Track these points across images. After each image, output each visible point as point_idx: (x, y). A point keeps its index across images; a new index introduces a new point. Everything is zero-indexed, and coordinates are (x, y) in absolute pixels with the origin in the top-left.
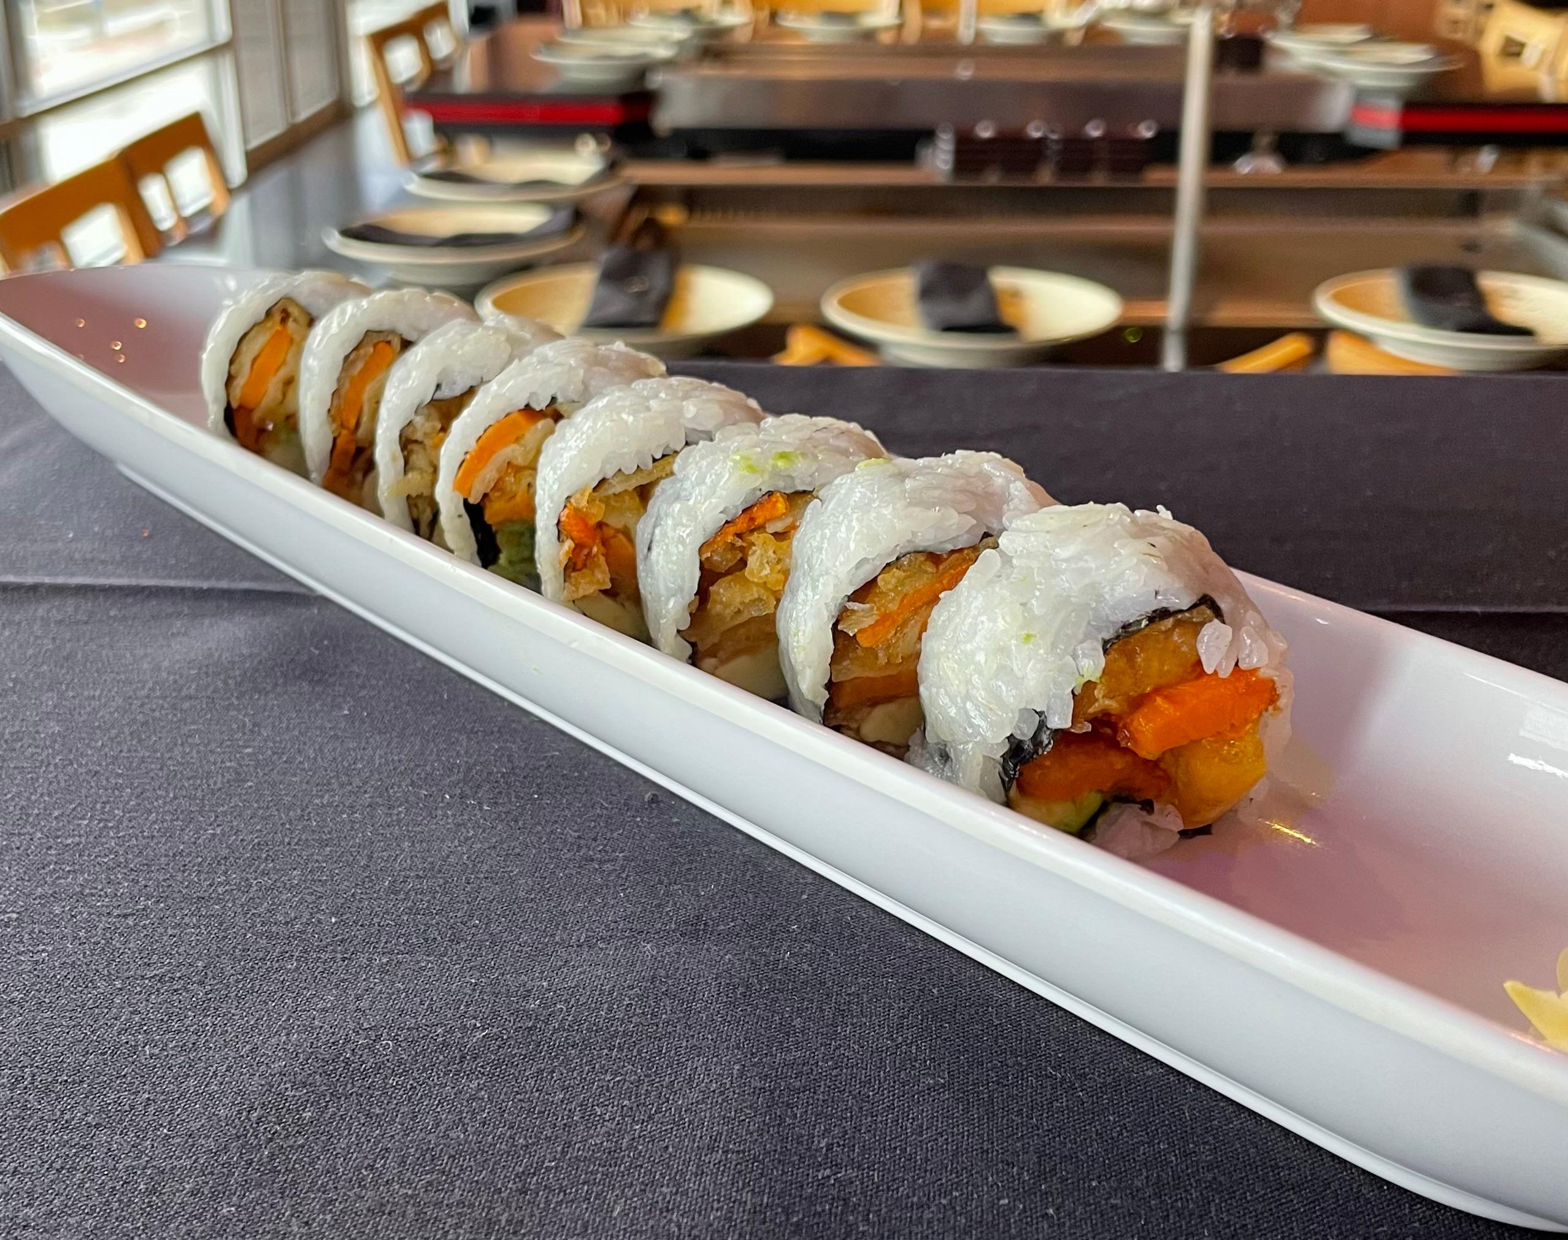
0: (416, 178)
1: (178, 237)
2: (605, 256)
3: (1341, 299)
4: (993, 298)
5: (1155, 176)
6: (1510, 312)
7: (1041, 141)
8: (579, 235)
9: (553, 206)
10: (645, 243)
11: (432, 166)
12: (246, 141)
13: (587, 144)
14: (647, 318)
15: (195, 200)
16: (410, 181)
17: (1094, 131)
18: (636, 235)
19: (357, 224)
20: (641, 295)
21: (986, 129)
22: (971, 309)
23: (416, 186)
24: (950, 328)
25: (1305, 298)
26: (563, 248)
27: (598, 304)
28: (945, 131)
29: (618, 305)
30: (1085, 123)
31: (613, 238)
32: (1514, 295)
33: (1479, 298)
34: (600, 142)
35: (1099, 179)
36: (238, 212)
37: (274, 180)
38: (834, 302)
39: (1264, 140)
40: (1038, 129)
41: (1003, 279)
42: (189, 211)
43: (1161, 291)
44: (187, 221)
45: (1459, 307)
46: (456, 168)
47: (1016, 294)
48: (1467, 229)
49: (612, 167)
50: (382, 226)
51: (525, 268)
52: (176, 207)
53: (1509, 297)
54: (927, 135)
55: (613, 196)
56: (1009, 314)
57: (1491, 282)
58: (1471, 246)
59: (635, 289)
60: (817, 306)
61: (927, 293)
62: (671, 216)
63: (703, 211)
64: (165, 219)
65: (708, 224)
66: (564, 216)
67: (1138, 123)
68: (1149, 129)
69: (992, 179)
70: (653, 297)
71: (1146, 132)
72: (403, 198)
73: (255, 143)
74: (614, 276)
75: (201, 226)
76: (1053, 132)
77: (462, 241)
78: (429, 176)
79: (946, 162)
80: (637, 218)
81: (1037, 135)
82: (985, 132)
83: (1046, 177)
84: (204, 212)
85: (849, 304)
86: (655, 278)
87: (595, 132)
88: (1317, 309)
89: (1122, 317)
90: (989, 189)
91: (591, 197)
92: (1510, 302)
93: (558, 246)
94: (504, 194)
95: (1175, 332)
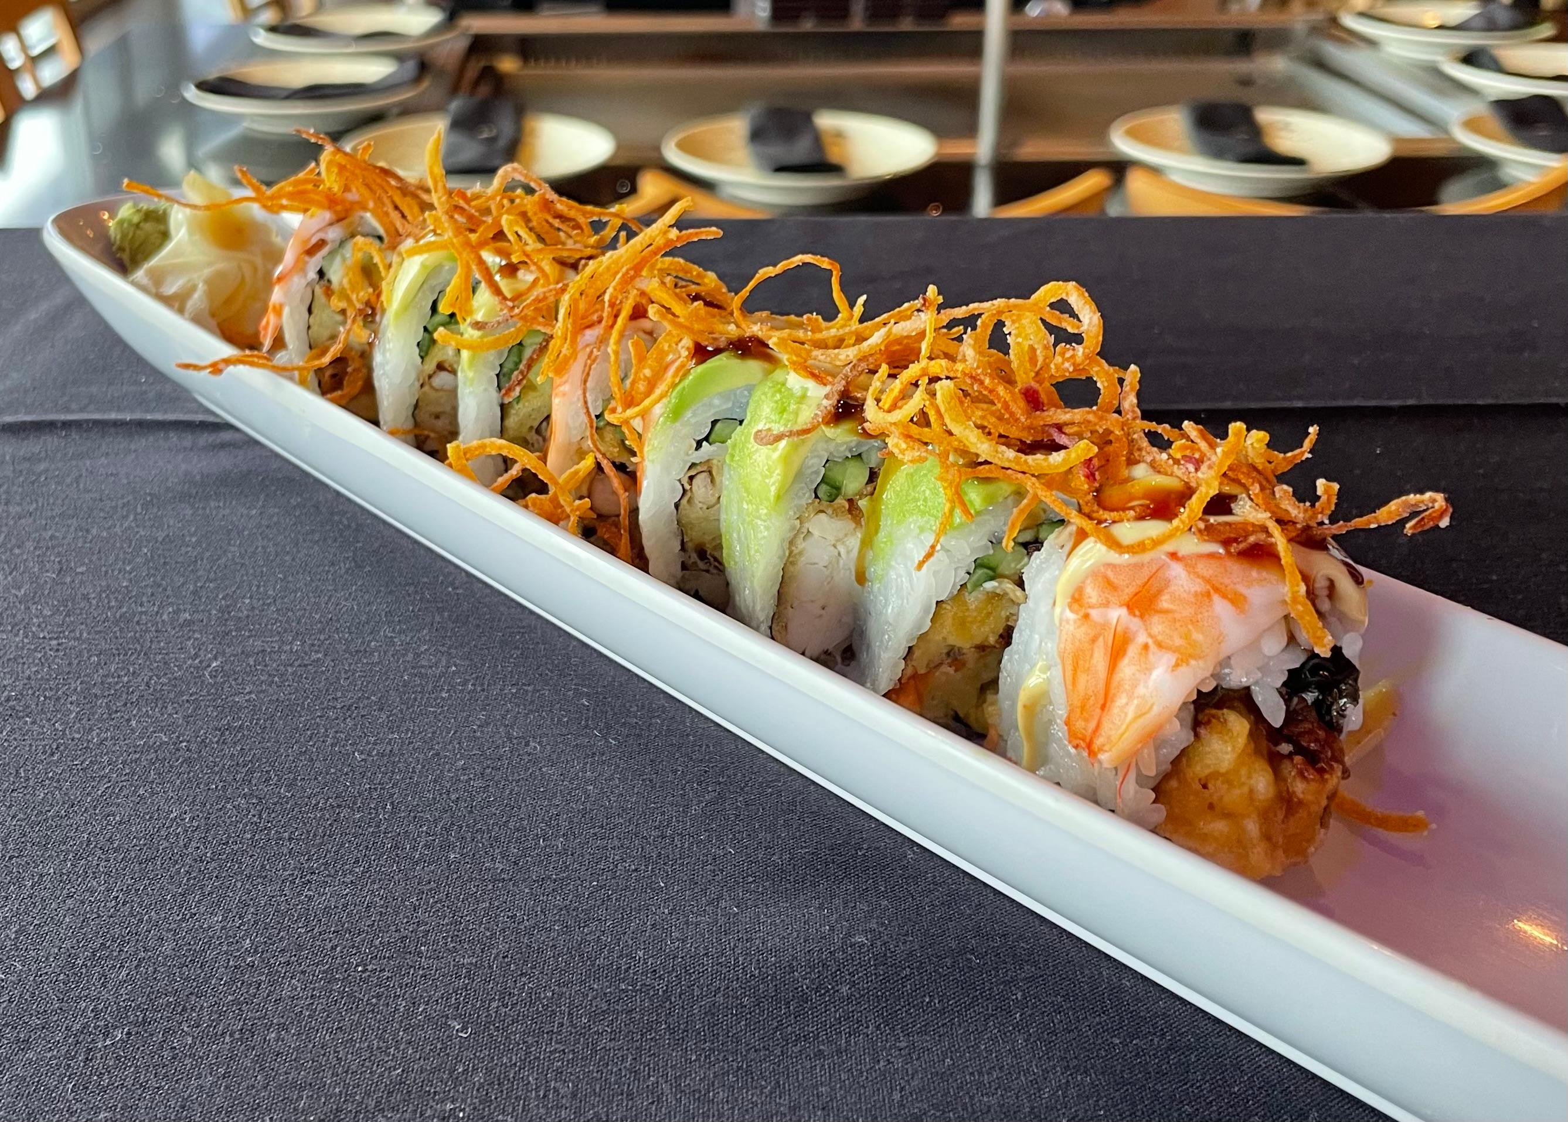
0: (261, 31)
2: (452, 105)
3: (1134, 134)
4: (817, 140)
5: (960, 21)
6: (1284, 143)
8: (426, 84)
9: (397, 57)
10: (486, 91)
11: (269, 18)
16: (253, 33)
18: (477, 83)
19: (211, 77)
20: (492, 140)
22: (800, 150)
23: (262, 39)
24: (782, 169)
25: (1101, 133)
26: (410, 97)
27: (451, 151)
29: (471, 151)
31: (456, 88)
32: (1287, 126)
33: (1255, 131)
35: (907, 25)
38: (673, 146)
41: (827, 121)
43: (971, 130)
44: (35, 61)
45: (1239, 139)
47: (839, 135)
48: (1242, 66)
50: (237, 78)
51: (375, 118)
52: (23, 47)
53: (1284, 129)
55: (453, 45)
56: (834, 155)
57: (1265, 116)
58: (1246, 82)
59: (485, 135)
60: (658, 149)
61: (757, 135)
62: (508, 64)
63: (537, 59)
64: (14, 59)
65: (541, 71)
66: (411, 66)
69: (808, 25)
70: (502, 143)
74: (464, 124)
77: (314, 92)
78: (274, 30)
79: (764, 9)
80: (475, 66)
83: (857, 22)
85: (686, 147)
86: (504, 126)
88: (1113, 144)
89: (937, 154)
90: (806, 36)
91: (432, 47)
92: (1282, 134)
93: (406, 95)
94: (349, 45)
95: (984, 167)
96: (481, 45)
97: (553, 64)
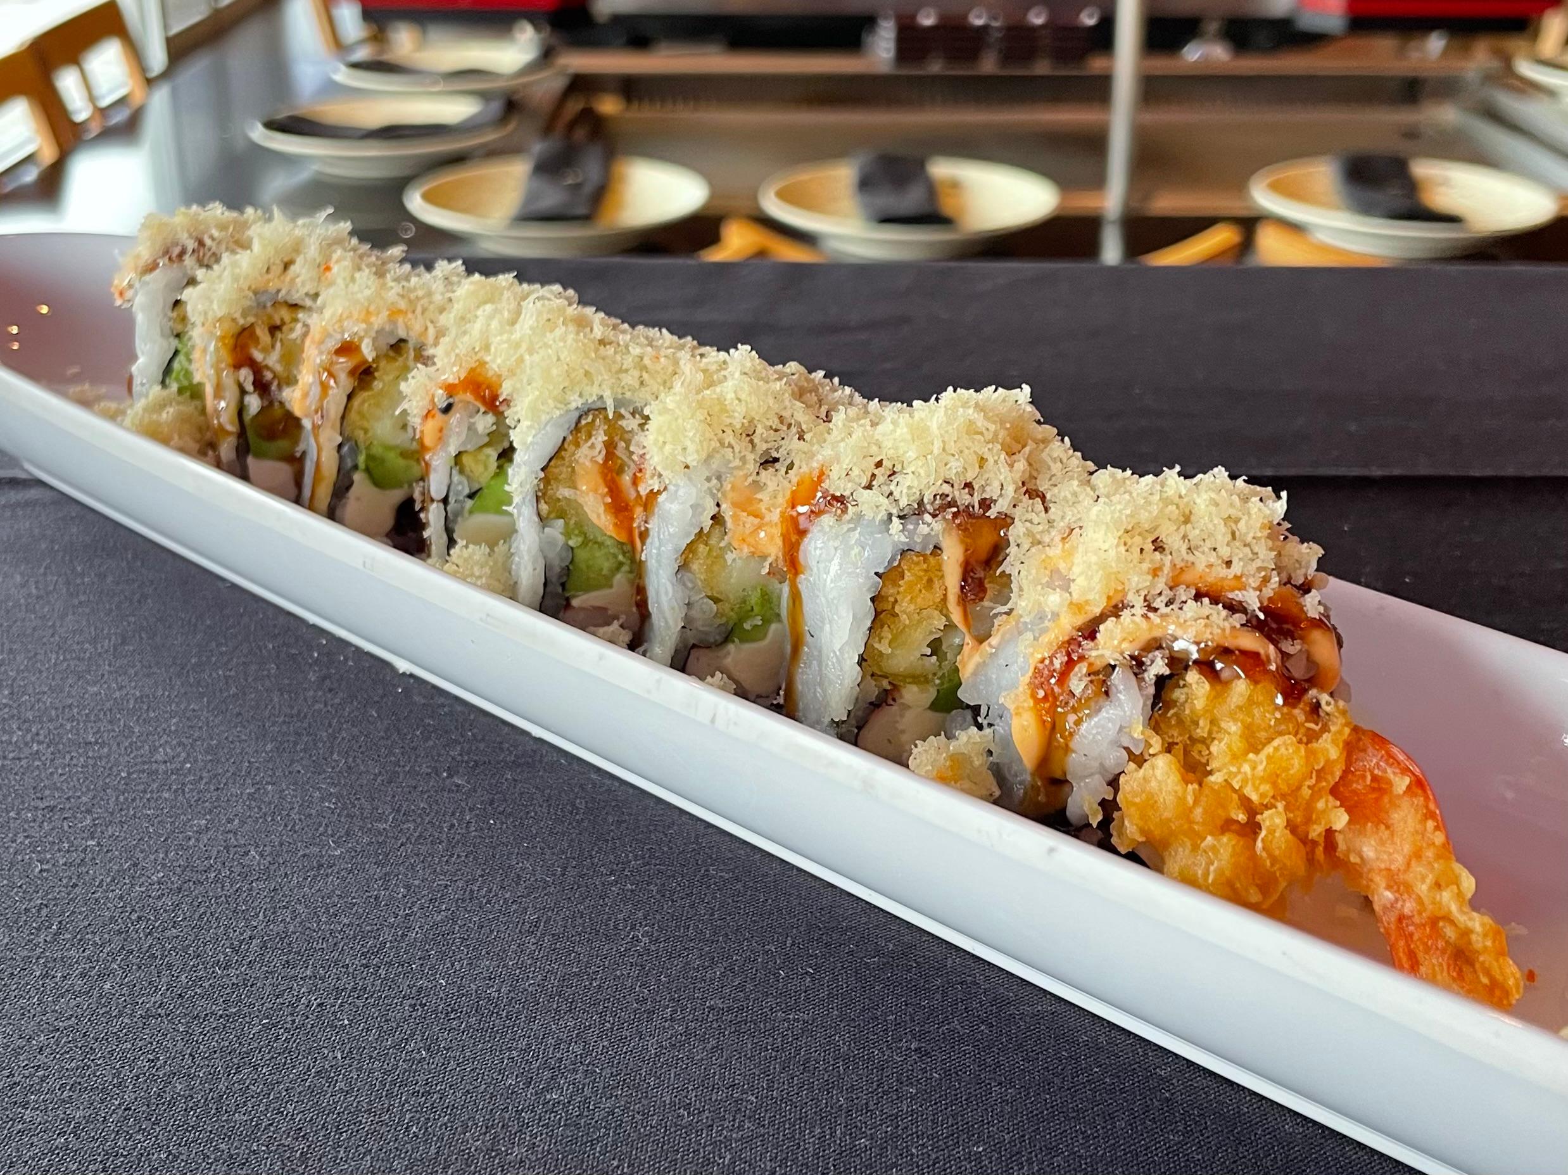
0: (343, 68)
1: (95, 129)
2: (538, 147)
3: (1278, 188)
4: (932, 189)
5: (1096, 64)
6: (1443, 200)
7: (985, 28)
8: (511, 127)
9: (484, 96)
10: (580, 134)
11: (362, 54)
12: (166, 27)
13: (523, 31)
14: (581, 210)
15: (111, 91)
16: (336, 71)
17: (1037, 18)
18: (572, 126)
19: (282, 115)
20: (577, 187)
21: (928, 17)
22: (911, 200)
23: (343, 75)
24: (888, 220)
25: (1240, 187)
26: (494, 141)
27: (531, 197)
28: (886, 18)
29: (552, 198)
30: (1028, 9)
31: (547, 129)
32: (1446, 182)
33: (1411, 186)
34: (537, 28)
35: (1042, 68)
36: (159, 102)
37: (197, 68)
38: (771, 194)
39: (1213, 27)
40: (979, 17)
41: (942, 169)
42: (104, 103)
43: (1099, 181)
44: (103, 112)
45: (1392, 195)
46: (386, 57)
47: (955, 185)
48: (1406, 117)
49: (547, 55)
50: (308, 117)
51: (457, 160)
52: (92, 98)
53: (1441, 185)
54: (865, 23)
55: (549, 84)
56: (948, 206)
57: (1423, 169)
58: (1407, 135)
59: (570, 182)
60: (755, 198)
61: (865, 184)
62: (609, 106)
63: (640, 99)
64: (80, 111)
65: (646, 113)
66: (496, 106)
67: (1080, 11)
68: (1090, 16)
69: (935, 67)
70: (588, 189)
71: (1089, 19)
72: (332, 89)
73: (176, 29)
74: (548, 168)
75: (119, 117)
76: (995, 19)
77: (391, 133)
78: (356, 66)
79: (888, 50)
80: (574, 107)
81: (979, 22)
82: (927, 20)
83: (989, 65)
84: (122, 102)
85: (787, 196)
86: (590, 170)
87: (533, 19)
88: (1252, 198)
89: (1059, 207)
90: (934, 78)
91: (525, 86)
92: (1442, 189)
93: (490, 137)
94: (435, 83)
95: (1114, 222)
96: (581, 85)
97: (658, 106)
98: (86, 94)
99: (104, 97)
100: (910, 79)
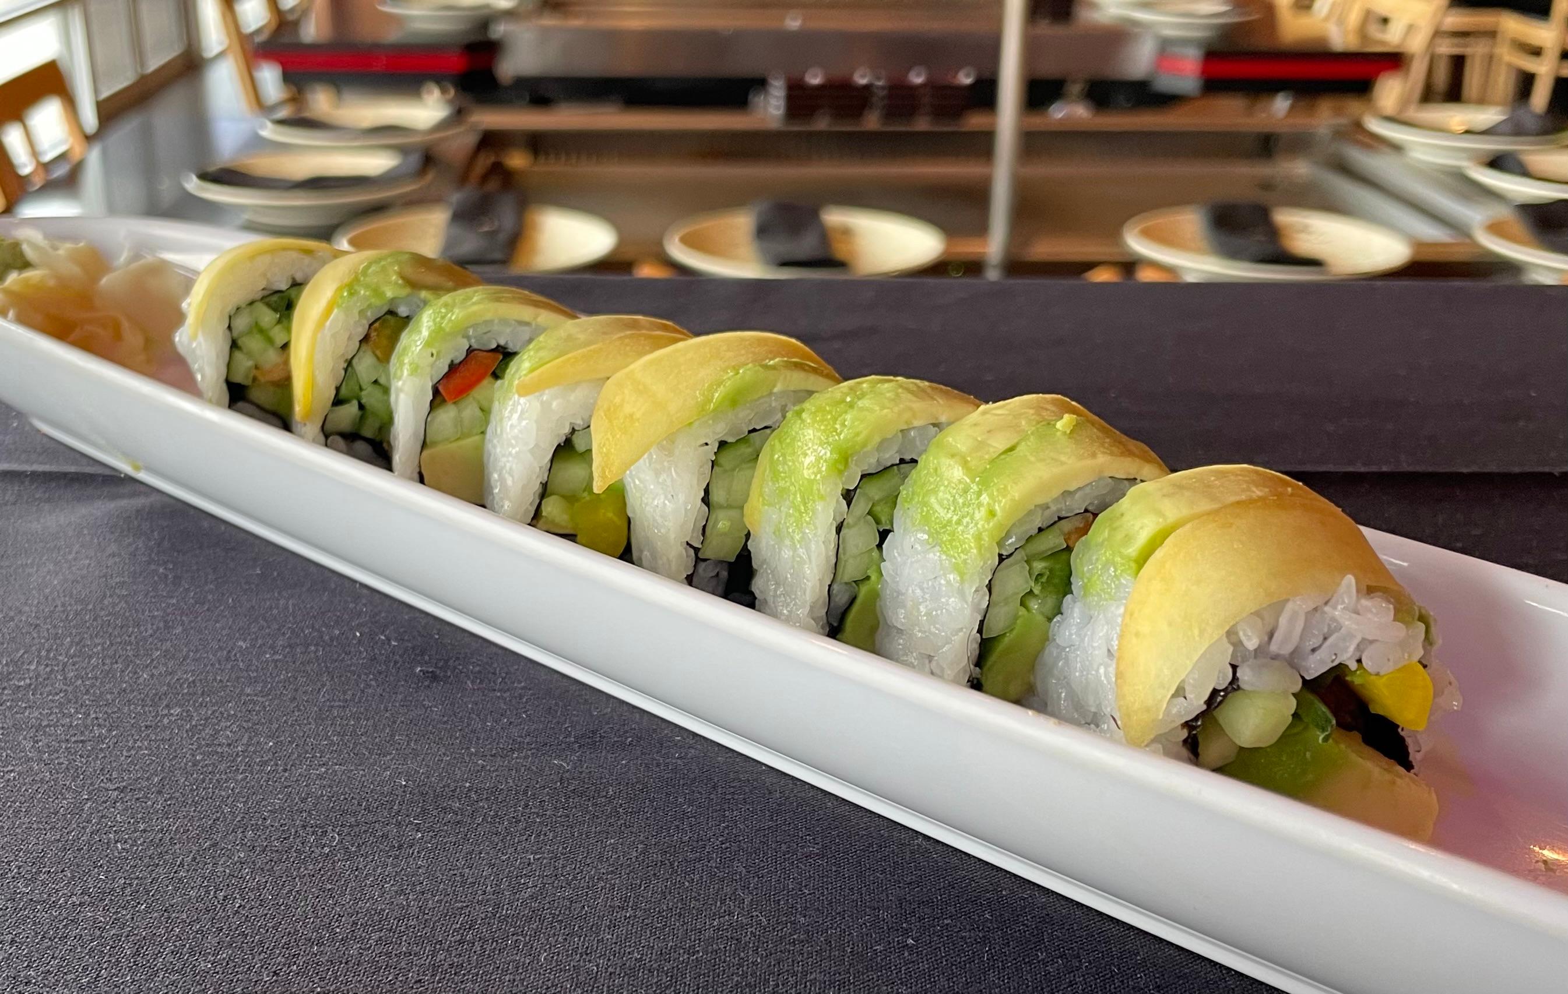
0: (269, 124)
1: (38, 182)
2: (456, 197)
3: (1148, 234)
4: (824, 236)
5: (975, 121)
6: (1303, 244)
7: (867, 88)
8: (430, 176)
9: (403, 150)
10: (493, 185)
11: (283, 113)
12: (96, 91)
13: (430, 92)
14: (498, 255)
15: (54, 146)
16: (263, 127)
17: (917, 79)
18: (485, 178)
19: (212, 169)
20: (492, 234)
21: (815, 76)
22: (806, 246)
23: (269, 131)
24: (786, 263)
25: (1114, 233)
26: (414, 191)
27: (451, 242)
28: (776, 78)
29: (470, 244)
30: (909, 69)
31: (463, 179)
32: (1305, 229)
33: (1273, 232)
34: (444, 91)
35: (922, 124)
36: (94, 157)
37: (126, 130)
38: (677, 240)
39: (1076, 89)
40: (863, 76)
41: (835, 217)
42: (47, 158)
43: (982, 229)
44: (46, 167)
45: (1256, 241)
46: (307, 114)
47: (847, 232)
48: (1262, 170)
49: (459, 114)
50: (239, 170)
51: (377, 209)
52: (35, 153)
53: (1302, 231)
54: (760, 83)
55: (463, 139)
56: (840, 251)
57: (1285, 218)
58: (1267, 186)
59: (486, 229)
60: (660, 244)
61: (763, 231)
62: (517, 160)
63: (547, 154)
64: (25, 166)
65: (553, 167)
66: (415, 160)
67: (956, 73)
68: (967, 76)
69: (822, 124)
70: (502, 237)
71: (965, 79)
72: (257, 143)
73: (105, 94)
74: (465, 216)
75: (60, 171)
76: (879, 79)
77: (317, 184)
78: (281, 122)
79: (777, 108)
80: (484, 162)
81: (863, 81)
82: (815, 79)
83: (872, 121)
84: (62, 157)
85: (691, 242)
86: (505, 217)
87: (439, 81)
88: (1125, 243)
89: (946, 252)
90: (820, 133)
91: (439, 141)
92: (1303, 236)
93: (409, 188)
94: (356, 139)
95: (995, 267)
96: (491, 141)
97: (563, 159)
98: (29, 149)
99: (45, 153)
100: (798, 134)
